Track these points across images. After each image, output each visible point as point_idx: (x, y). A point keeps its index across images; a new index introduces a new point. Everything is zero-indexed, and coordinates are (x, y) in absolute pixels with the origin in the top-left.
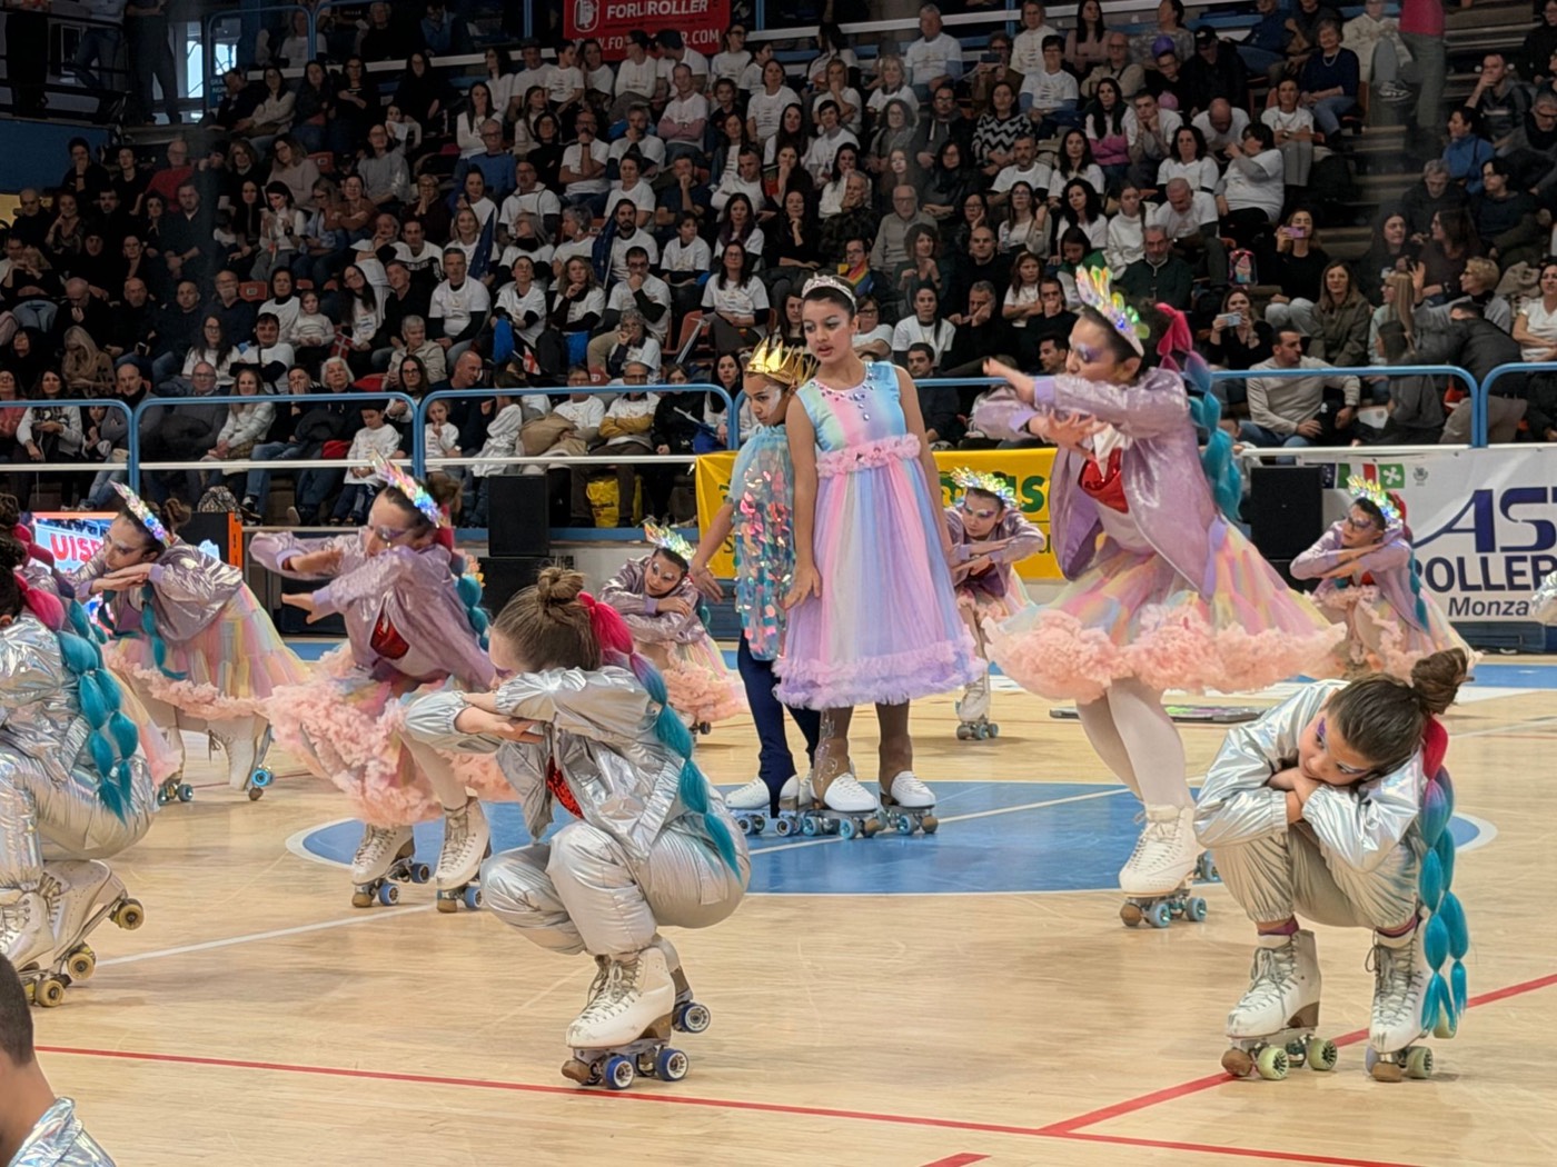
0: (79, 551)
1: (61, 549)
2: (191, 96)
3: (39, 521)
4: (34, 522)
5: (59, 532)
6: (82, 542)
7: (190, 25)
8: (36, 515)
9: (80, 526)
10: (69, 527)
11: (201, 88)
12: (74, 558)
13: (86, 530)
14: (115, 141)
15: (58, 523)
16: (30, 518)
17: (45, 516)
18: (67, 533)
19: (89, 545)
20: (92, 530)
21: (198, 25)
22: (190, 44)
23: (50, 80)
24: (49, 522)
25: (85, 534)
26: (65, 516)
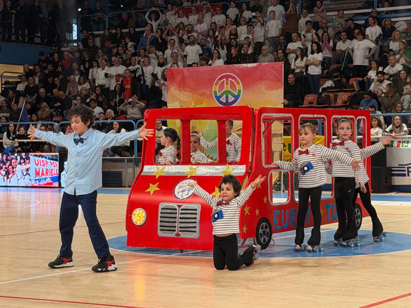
0: (42, 163)
1: (37, 163)
2: (74, 39)
3: (31, 155)
4: (30, 156)
5: (37, 158)
6: (43, 161)
7: (74, 20)
8: (30, 154)
9: (42, 157)
10: (39, 157)
11: (76, 37)
12: (41, 165)
13: (44, 158)
14: (52, 51)
15: (36, 156)
16: (29, 154)
17: (33, 154)
18: (39, 159)
19: (45, 162)
20: (46, 158)
21: (76, 19)
22: (74, 25)
23: (36, 34)
24: (34, 155)
25: (44, 159)
26: (38, 154)
